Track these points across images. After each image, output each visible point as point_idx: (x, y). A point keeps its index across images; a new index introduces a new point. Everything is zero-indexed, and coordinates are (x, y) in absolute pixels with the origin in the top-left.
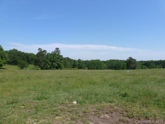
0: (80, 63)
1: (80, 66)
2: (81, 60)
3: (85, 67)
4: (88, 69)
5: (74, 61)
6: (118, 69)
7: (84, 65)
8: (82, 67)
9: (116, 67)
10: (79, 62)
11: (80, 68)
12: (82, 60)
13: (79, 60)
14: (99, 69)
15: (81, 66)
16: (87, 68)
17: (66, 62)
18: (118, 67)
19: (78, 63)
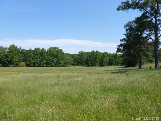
4: (28, 65)
6: (92, 64)
9: (88, 61)
14: (52, 66)
18: (91, 61)
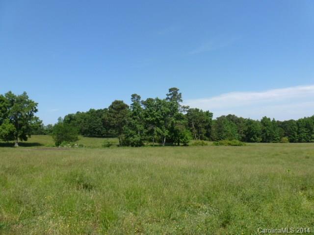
0: (265, 128)
1: (266, 135)
2: (269, 119)
3: (282, 136)
5: (250, 122)
7: (277, 132)
8: (273, 137)
10: (265, 125)
11: (267, 139)
12: (271, 120)
13: (265, 118)
15: (268, 135)
16: (286, 138)
17: (220, 126)
19: (259, 128)
